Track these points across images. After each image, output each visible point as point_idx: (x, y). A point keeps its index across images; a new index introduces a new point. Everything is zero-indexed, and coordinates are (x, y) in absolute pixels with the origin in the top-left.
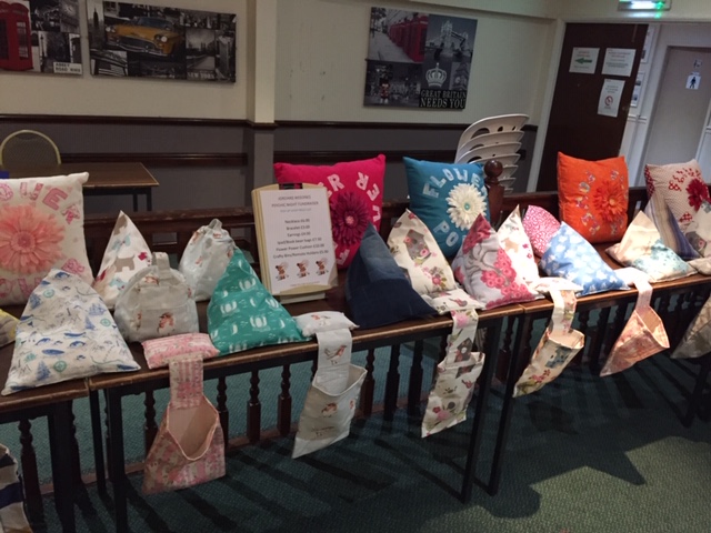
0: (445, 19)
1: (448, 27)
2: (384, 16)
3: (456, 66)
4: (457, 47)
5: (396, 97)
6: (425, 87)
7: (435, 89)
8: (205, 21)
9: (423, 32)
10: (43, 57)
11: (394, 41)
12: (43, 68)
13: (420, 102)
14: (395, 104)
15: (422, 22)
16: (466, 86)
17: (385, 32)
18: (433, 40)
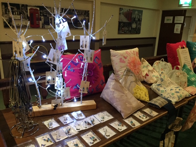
0: (136, 10)
1: (137, 12)
2: (123, 10)
3: (138, 22)
4: (139, 18)
5: (125, 31)
6: (132, 28)
7: (134, 29)
8: (82, 13)
9: (131, 14)
10: (43, 24)
11: (125, 17)
12: (42, 27)
13: (131, 32)
14: (125, 33)
15: (131, 11)
16: (140, 28)
17: (123, 14)
18: (133, 16)
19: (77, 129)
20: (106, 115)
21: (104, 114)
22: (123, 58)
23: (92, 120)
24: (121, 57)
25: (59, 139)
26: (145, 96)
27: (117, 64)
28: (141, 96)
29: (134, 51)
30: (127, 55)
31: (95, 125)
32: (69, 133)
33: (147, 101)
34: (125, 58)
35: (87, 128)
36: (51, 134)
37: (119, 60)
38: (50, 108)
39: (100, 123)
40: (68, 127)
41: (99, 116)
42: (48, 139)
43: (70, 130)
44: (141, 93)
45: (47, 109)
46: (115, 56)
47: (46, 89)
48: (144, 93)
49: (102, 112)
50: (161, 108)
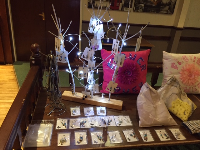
10: (122, 6)
19: (91, 124)
20: (126, 120)
21: (125, 119)
22: (177, 64)
23: (109, 120)
24: (174, 61)
25: (72, 127)
26: (183, 114)
27: (167, 68)
28: (179, 113)
29: (195, 58)
30: (183, 61)
31: (109, 125)
32: (83, 125)
33: (184, 120)
34: (180, 64)
35: (100, 126)
36: (69, 120)
37: (171, 65)
38: (80, 97)
39: (115, 125)
40: (86, 119)
41: (118, 118)
42: (65, 123)
43: (85, 122)
44: (179, 109)
45: (78, 97)
46: (167, 59)
47: (80, 80)
48: (183, 110)
49: (123, 116)
50: (194, 134)
